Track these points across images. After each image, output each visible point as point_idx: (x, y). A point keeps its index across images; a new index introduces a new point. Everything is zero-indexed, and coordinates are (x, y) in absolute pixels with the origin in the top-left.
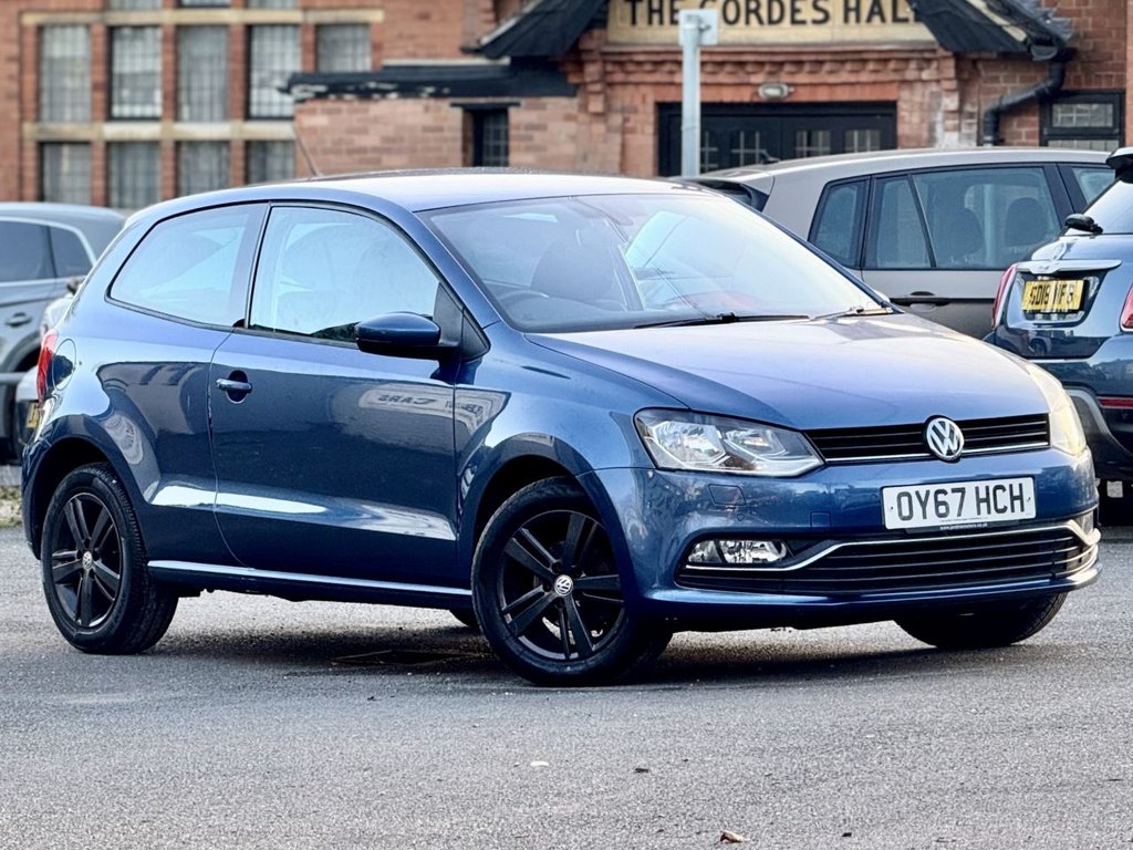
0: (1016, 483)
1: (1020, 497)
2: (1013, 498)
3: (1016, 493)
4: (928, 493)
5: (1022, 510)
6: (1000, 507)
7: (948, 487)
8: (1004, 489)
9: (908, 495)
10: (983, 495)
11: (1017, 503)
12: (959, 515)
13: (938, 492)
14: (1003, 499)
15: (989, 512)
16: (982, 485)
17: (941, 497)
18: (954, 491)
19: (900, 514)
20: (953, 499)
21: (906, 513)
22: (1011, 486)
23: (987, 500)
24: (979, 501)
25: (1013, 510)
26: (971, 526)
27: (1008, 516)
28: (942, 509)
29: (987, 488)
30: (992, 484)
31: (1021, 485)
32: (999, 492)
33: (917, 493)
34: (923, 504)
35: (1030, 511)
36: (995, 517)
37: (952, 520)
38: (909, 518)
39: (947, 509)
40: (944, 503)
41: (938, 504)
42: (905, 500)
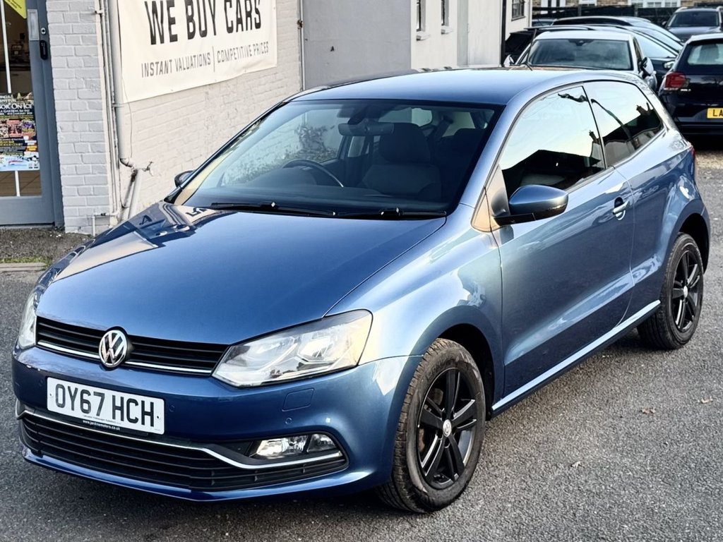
0: (148, 400)
1: (151, 414)
2: (144, 413)
3: (148, 409)
4: (76, 389)
5: (152, 425)
6: (132, 417)
7: (92, 389)
8: (137, 404)
9: (63, 387)
10: (118, 404)
11: (147, 418)
12: (98, 415)
13: (83, 392)
14: (135, 412)
15: (122, 419)
16: (118, 395)
17: (85, 397)
18: (96, 394)
19: (57, 400)
20: (95, 401)
21: (61, 402)
22: (143, 402)
23: (121, 409)
24: (115, 408)
25: (143, 423)
26: (107, 427)
27: (137, 427)
28: (86, 406)
29: (122, 399)
30: (127, 396)
31: (152, 404)
32: (132, 405)
33: (69, 388)
34: (73, 398)
35: (159, 428)
36: (126, 424)
37: (92, 417)
38: (62, 406)
39: (90, 407)
40: (88, 402)
41: (83, 401)
42: (60, 390)
